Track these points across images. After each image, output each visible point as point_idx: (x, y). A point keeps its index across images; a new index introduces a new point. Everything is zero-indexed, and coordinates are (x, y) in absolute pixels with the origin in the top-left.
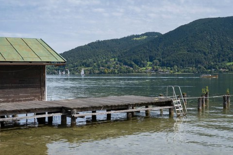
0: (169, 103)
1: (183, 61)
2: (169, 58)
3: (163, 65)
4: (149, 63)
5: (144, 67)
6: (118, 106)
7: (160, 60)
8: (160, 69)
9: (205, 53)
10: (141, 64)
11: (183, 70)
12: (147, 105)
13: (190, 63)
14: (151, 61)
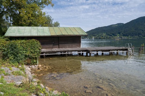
0: (127, 50)
1: (133, 34)
2: (127, 33)
3: (124, 35)
4: (118, 35)
5: (116, 36)
6: (106, 50)
7: (123, 34)
8: (123, 37)
9: (143, 31)
10: (115, 35)
11: (132, 37)
12: (117, 50)
13: (136, 35)
14: (119, 34)
